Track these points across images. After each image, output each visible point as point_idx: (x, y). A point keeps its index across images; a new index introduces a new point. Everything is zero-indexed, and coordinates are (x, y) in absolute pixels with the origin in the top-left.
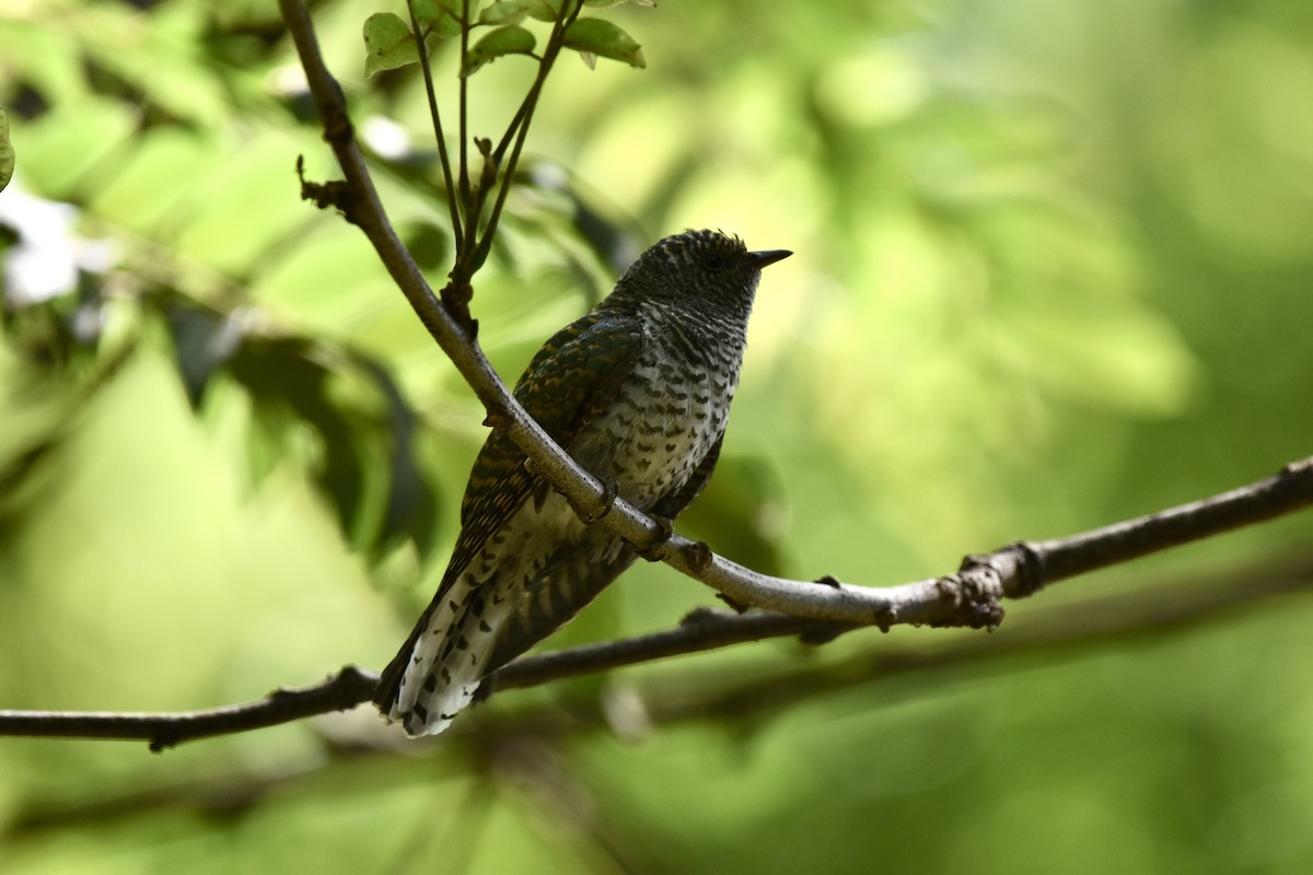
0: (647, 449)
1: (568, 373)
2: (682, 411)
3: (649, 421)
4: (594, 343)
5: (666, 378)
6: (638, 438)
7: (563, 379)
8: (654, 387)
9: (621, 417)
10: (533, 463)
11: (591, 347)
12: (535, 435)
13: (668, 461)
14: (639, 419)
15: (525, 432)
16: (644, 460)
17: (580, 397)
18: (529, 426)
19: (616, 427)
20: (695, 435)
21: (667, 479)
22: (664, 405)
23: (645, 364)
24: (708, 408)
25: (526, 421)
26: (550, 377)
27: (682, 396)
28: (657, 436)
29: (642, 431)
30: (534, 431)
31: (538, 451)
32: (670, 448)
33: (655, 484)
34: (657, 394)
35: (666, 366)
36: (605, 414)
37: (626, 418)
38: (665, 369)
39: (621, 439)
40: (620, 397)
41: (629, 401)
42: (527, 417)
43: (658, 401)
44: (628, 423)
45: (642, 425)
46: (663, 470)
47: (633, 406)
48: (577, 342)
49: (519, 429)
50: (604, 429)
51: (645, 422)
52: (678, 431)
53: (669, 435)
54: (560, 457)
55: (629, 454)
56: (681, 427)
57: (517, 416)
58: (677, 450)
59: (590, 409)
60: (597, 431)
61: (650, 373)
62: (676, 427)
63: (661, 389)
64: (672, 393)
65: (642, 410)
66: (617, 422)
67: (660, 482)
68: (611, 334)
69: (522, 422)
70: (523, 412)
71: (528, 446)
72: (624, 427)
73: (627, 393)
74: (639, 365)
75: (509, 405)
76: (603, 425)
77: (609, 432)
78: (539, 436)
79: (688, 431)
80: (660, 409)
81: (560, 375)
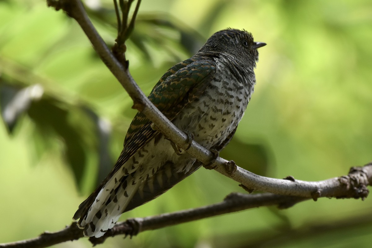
0: (214, 119)
1: (182, 79)
2: (231, 103)
3: (217, 106)
4: (194, 68)
5: (226, 88)
6: (211, 113)
7: (179, 82)
11: (193, 70)
12: (155, 113)
13: (222, 127)
14: (212, 105)
15: (151, 111)
16: (212, 124)
17: (187, 90)
18: (153, 108)
19: (203, 107)
20: (235, 116)
23: (216, 80)
24: (241, 104)
25: (151, 106)
26: (173, 81)
27: (232, 97)
29: (213, 110)
30: (155, 111)
31: (157, 120)
32: (224, 120)
33: (214, 137)
35: (226, 82)
38: (225, 83)
39: (204, 112)
40: (204, 94)
41: (208, 96)
42: (152, 104)
43: (222, 97)
44: (207, 106)
45: (214, 107)
46: (219, 131)
47: (211, 98)
49: (148, 110)
50: (197, 107)
51: (215, 106)
52: (228, 113)
53: (224, 114)
54: (167, 122)
55: (206, 121)
56: (229, 111)
57: (147, 104)
58: (226, 122)
59: (192, 96)
60: (193, 108)
61: (219, 85)
62: (228, 111)
63: (223, 92)
64: (228, 94)
65: (214, 100)
66: (203, 105)
67: (216, 137)
68: (202, 65)
69: (149, 107)
70: (150, 102)
71: (152, 118)
72: (206, 107)
73: (208, 92)
74: (213, 81)
75: (143, 99)
76: (196, 105)
77: (199, 108)
78: (157, 113)
79: (232, 113)
80: (222, 101)
81: (178, 80)
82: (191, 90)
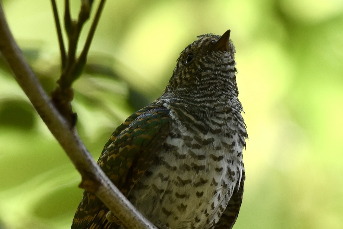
0: (183, 196)
1: (121, 149)
2: (202, 168)
3: (180, 176)
4: (137, 128)
5: (189, 145)
6: (175, 189)
7: (118, 155)
8: (180, 152)
9: (161, 175)
10: (112, 214)
11: (135, 130)
12: (115, 195)
13: (200, 204)
14: (173, 176)
15: (108, 193)
16: (182, 205)
17: (129, 164)
18: (111, 188)
19: (160, 184)
20: (216, 184)
21: (203, 218)
22: (189, 164)
23: (173, 137)
24: (224, 165)
25: (109, 185)
27: (201, 157)
28: (188, 186)
29: (176, 184)
30: (114, 192)
31: (116, 207)
32: (200, 195)
33: (194, 222)
34: (184, 157)
35: (187, 136)
36: (149, 174)
37: (165, 176)
38: (186, 139)
39: (162, 191)
40: (158, 161)
41: (164, 163)
42: (109, 182)
44: (166, 179)
45: (176, 180)
46: (198, 211)
47: (168, 167)
48: (127, 129)
49: (104, 190)
50: (150, 185)
51: (178, 178)
52: (203, 182)
53: (197, 185)
54: (131, 210)
55: (172, 201)
56: (204, 179)
57: (103, 181)
58: (205, 195)
59: (137, 172)
60: (146, 187)
61: (177, 143)
62: (202, 179)
63: (185, 153)
64: (193, 155)
65: (175, 169)
66: (159, 180)
67: (197, 220)
68: (148, 119)
69: (106, 185)
70: (106, 178)
71: (109, 202)
72: (164, 182)
73: (163, 158)
74: (169, 138)
75: (97, 174)
76: (150, 182)
77: (154, 186)
78: (117, 195)
79: (211, 181)
80: (186, 168)
81: (116, 152)
82: (135, 163)
